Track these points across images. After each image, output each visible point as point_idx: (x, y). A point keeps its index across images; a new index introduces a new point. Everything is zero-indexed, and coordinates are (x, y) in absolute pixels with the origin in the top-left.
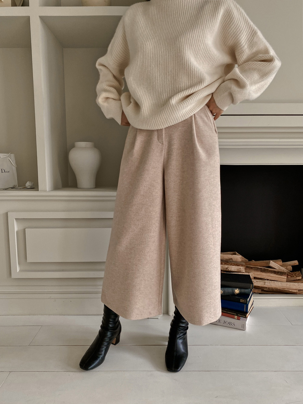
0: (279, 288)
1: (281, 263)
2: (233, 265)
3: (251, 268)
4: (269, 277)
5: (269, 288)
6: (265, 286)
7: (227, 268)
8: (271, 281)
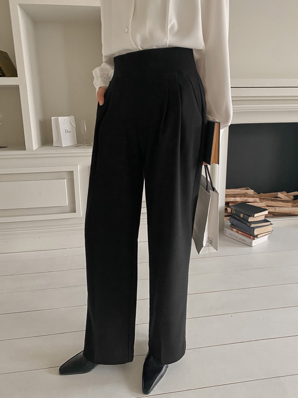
0: (286, 212)
1: (286, 194)
2: (250, 197)
3: (264, 199)
4: (279, 205)
5: (278, 213)
6: (275, 211)
7: (246, 200)
8: (279, 208)
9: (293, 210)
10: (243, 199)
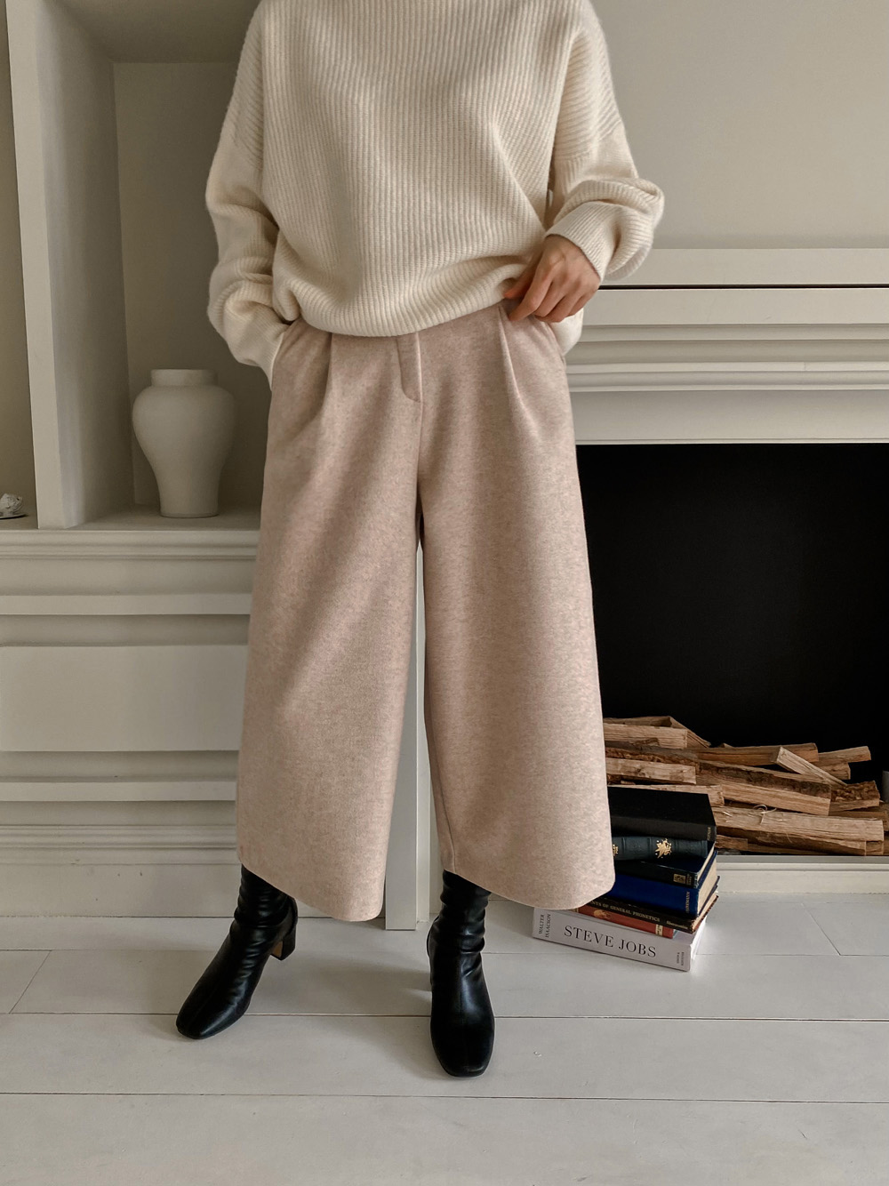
1: (814, 754)
2: (659, 761)
3: (718, 769)
4: (774, 800)
6: (760, 828)
7: (639, 771)
8: (778, 814)
9: (834, 829)
10: (624, 766)
